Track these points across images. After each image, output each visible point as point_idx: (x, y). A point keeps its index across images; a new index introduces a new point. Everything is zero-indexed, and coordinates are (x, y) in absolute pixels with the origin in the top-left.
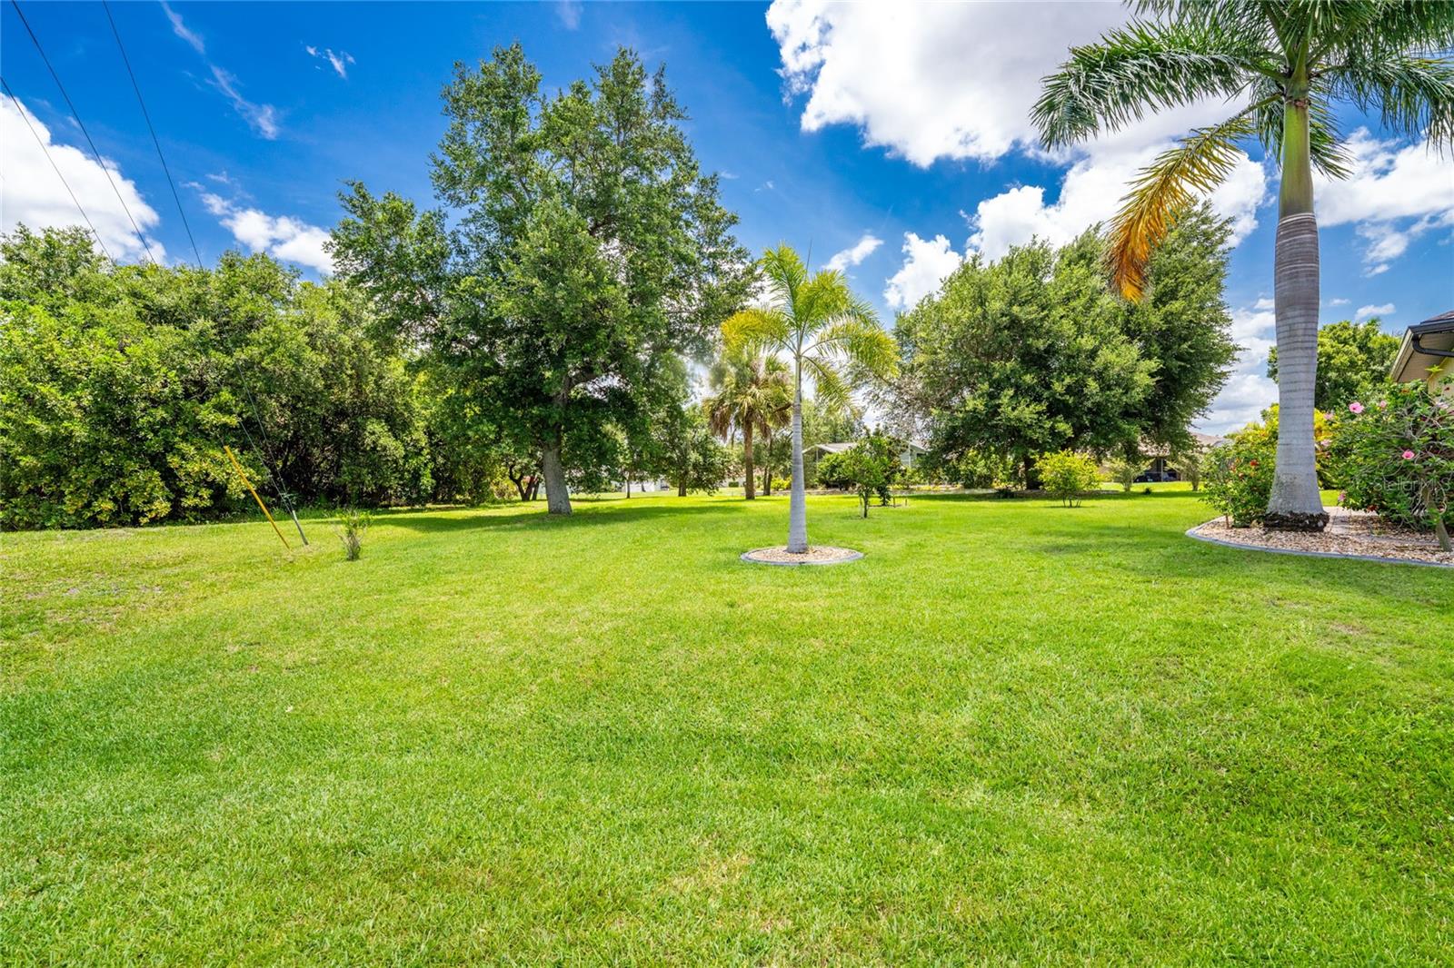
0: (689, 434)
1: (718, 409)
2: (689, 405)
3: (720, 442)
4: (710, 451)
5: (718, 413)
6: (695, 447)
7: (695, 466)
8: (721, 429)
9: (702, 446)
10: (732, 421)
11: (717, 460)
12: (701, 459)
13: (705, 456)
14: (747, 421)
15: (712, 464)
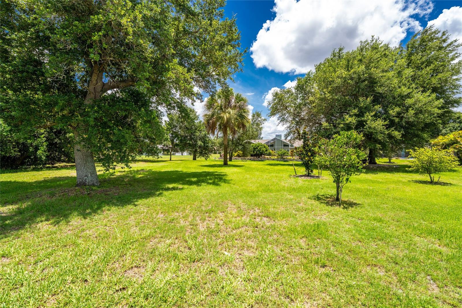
0: (198, 134)
1: (211, 119)
2: (198, 121)
3: (212, 137)
4: (207, 141)
5: (211, 121)
6: (200, 139)
7: (200, 147)
8: (212, 130)
9: (203, 139)
10: (217, 126)
11: (210, 145)
12: (203, 144)
13: (204, 143)
14: (224, 127)
15: (207, 146)
